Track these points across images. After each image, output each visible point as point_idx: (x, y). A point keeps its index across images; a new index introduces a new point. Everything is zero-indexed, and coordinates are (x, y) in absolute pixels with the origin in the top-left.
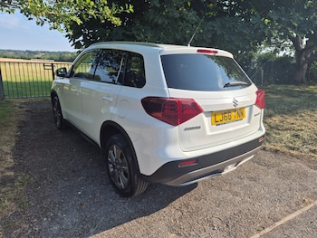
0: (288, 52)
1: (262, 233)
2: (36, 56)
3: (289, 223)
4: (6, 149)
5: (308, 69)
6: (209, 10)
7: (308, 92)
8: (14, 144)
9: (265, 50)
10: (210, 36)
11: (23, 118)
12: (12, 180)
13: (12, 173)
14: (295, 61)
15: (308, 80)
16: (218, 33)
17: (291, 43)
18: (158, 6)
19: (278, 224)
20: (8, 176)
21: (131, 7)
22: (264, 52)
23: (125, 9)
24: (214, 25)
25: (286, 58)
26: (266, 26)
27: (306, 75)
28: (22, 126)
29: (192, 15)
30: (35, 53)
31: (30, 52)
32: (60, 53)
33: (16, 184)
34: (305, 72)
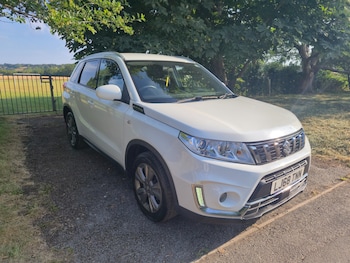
0: (294, 61)
1: (277, 217)
2: (17, 70)
3: (300, 209)
4: (19, 162)
5: (315, 79)
6: (214, 18)
7: (314, 100)
8: (24, 158)
9: (271, 60)
10: (218, 45)
11: (25, 134)
12: (34, 190)
13: (33, 183)
14: (301, 70)
15: (315, 89)
16: (226, 41)
17: (297, 51)
18: (166, 14)
19: (289, 211)
20: (30, 186)
21: (142, 16)
22: (270, 61)
23: (137, 18)
24: (222, 33)
25: (292, 66)
26: (272, 34)
27: (313, 84)
28: (27, 141)
29: (199, 24)
30: (15, 66)
31: (8, 66)
32: (45, 66)
33: (40, 192)
34: (311, 80)
